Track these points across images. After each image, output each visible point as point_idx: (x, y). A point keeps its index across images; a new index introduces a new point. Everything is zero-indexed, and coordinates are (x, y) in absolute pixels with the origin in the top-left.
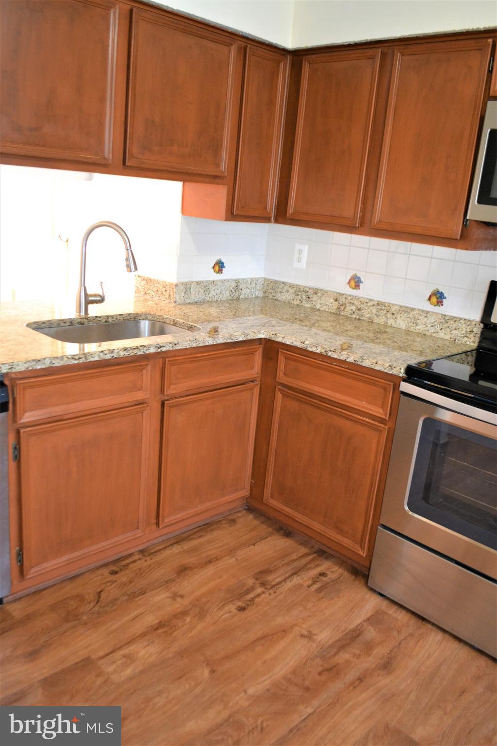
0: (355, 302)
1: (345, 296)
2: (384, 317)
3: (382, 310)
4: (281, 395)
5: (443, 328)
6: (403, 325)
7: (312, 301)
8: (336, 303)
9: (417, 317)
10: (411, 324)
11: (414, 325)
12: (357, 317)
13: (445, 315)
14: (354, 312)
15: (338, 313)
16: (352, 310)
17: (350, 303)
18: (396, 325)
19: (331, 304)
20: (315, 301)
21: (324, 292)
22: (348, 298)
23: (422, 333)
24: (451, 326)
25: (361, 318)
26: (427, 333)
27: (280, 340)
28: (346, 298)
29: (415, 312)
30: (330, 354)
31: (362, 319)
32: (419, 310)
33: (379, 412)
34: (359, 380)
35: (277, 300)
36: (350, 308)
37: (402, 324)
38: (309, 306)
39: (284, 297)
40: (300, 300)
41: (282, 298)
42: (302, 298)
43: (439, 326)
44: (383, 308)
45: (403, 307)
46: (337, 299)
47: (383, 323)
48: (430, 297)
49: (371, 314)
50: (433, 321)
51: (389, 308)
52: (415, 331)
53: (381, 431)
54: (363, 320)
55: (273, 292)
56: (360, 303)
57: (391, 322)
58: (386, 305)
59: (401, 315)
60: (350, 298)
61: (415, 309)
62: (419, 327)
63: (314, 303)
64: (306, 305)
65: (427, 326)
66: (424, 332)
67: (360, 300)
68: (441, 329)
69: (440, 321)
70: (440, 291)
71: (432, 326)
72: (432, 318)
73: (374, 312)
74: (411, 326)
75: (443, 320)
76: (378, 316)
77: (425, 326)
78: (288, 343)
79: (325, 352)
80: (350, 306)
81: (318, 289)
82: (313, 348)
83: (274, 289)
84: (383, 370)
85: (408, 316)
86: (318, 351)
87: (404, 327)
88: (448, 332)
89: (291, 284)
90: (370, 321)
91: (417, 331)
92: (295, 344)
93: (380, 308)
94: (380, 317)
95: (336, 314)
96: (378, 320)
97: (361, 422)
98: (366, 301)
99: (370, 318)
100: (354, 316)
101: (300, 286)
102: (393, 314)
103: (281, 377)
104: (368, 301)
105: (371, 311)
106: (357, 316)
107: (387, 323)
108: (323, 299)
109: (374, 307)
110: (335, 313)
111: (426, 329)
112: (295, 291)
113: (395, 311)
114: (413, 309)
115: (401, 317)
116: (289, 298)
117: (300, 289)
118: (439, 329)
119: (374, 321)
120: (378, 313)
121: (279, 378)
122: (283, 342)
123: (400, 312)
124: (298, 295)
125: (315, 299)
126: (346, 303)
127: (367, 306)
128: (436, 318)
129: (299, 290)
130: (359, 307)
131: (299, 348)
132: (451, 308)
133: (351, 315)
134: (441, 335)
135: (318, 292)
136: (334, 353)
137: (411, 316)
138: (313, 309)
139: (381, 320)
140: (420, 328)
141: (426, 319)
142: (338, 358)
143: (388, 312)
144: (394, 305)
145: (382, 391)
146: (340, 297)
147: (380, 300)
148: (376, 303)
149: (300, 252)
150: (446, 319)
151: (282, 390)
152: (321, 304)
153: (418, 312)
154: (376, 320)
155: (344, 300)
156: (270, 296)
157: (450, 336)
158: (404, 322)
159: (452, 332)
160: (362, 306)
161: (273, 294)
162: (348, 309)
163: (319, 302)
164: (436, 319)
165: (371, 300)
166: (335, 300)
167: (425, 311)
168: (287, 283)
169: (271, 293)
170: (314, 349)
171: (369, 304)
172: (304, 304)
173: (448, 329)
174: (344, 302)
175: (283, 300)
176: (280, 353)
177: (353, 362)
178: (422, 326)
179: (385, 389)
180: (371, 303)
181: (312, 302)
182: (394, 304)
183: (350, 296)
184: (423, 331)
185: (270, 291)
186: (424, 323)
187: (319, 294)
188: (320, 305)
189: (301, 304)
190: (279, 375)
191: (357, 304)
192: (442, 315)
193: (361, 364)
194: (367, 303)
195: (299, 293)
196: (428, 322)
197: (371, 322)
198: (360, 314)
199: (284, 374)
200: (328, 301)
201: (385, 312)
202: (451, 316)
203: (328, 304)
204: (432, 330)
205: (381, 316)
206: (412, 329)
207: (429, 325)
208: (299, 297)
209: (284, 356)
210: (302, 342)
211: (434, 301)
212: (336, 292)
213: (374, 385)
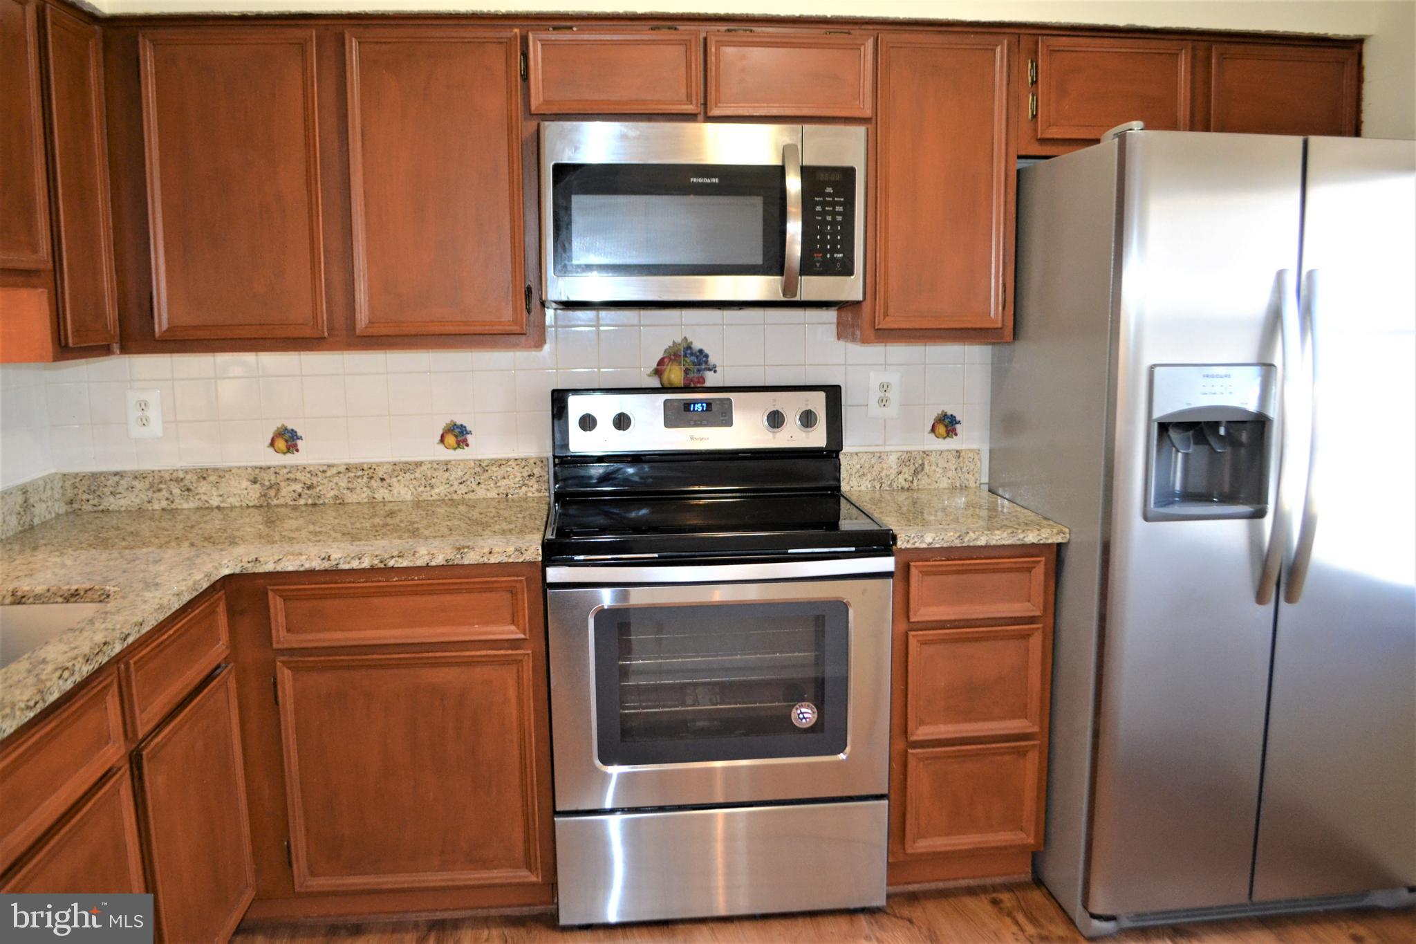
0: (298, 475)
1: (272, 470)
2: (365, 489)
3: (358, 477)
4: (290, 672)
5: (481, 481)
6: (406, 494)
7: (197, 494)
8: (257, 486)
9: (429, 475)
10: (422, 489)
11: (428, 488)
12: (310, 501)
13: (480, 461)
14: (300, 495)
15: (265, 504)
16: (294, 491)
17: (288, 479)
18: (393, 496)
19: (245, 492)
20: (205, 494)
21: (222, 473)
22: (281, 473)
23: (446, 498)
24: (495, 475)
25: (317, 502)
26: (455, 497)
27: (270, 567)
28: (276, 473)
29: (424, 468)
30: (391, 563)
31: (321, 502)
32: (431, 462)
33: (510, 632)
34: (458, 591)
35: (106, 511)
36: (287, 491)
37: (403, 492)
38: (191, 505)
39: (123, 502)
40: (167, 499)
41: (121, 504)
42: (171, 493)
43: (473, 480)
44: (360, 473)
45: (399, 463)
46: (255, 478)
47: (366, 500)
48: (442, 436)
49: (339, 490)
50: (460, 474)
51: (372, 471)
52: (431, 499)
53: (521, 661)
54: (324, 504)
55: (91, 497)
56: (309, 475)
57: (381, 494)
58: (365, 467)
59: (399, 478)
60: (285, 471)
61: (422, 462)
62: (437, 491)
63: (204, 497)
64: (185, 506)
65: (452, 485)
66: (450, 497)
67: (308, 469)
68: (479, 483)
69: (473, 471)
70: (459, 423)
71: (461, 483)
72: (459, 470)
73: (343, 484)
74: (422, 492)
75: (478, 469)
76: (351, 490)
77: (447, 486)
78: (291, 569)
79: (382, 562)
80: (289, 485)
81: (207, 470)
82: (353, 561)
83: (94, 491)
84: (505, 560)
85: (413, 476)
86: (366, 564)
87: (409, 497)
88: (492, 485)
89: (137, 471)
90: (338, 502)
91: (436, 497)
92: (307, 566)
93: (353, 475)
94: (358, 491)
95: (261, 506)
96: (355, 496)
97: (479, 659)
98: (321, 470)
99: (336, 497)
100: (302, 502)
101: (160, 471)
102: (382, 480)
103: (282, 637)
104: (325, 468)
105: (337, 484)
106: (307, 500)
107: (374, 498)
108: (222, 485)
109: (341, 475)
110: (258, 505)
111: (452, 489)
112: (152, 486)
113: (385, 473)
114: (419, 464)
115: (399, 481)
116: (138, 501)
117: (162, 477)
118: (474, 486)
119: (346, 501)
120: (350, 486)
121: (278, 642)
122: (279, 569)
123: (396, 474)
124: (160, 490)
125: (204, 488)
126: (278, 481)
127: (326, 477)
128: (464, 468)
129: (156, 482)
130: (309, 483)
131: (319, 571)
132: (482, 448)
133: (295, 500)
134: (481, 493)
135: (209, 475)
136: (400, 560)
137: (417, 475)
138: (205, 509)
139: (362, 496)
140: (440, 490)
141: (447, 474)
142: (411, 565)
143: (371, 478)
144: (379, 464)
145: (509, 595)
146: (263, 474)
147: (348, 461)
148: (342, 469)
149: (143, 406)
150: (482, 467)
151: (290, 662)
152: (221, 496)
153: (429, 466)
154: (351, 498)
155: (273, 478)
156: (87, 507)
157: (496, 491)
158: (406, 489)
159: (498, 484)
160: (314, 480)
161: (96, 502)
162: (284, 492)
163: (215, 494)
164: (466, 470)
165: (329, 466)
166: (251, 481)
167: (442, 461)
168: (125, 472)
169: (88, 501)
170: (355, 564)
171: (328, 474)
172: (181, 504)
173: (490, 482)
174: (272, 482)
175: (123, 509)
176: (270, 594)
177: (445, 563)
178: (442, 488)
179: (512, 591)
180: (334, 471)
181: (197, 497)
182: (381, 463)
183: (285, 467)
184: (446, 496)
185: (85, 496)
186: (444, 481)
187: (213, 478)
188: (220, 499)
189: (173, 506)
190: (278, 636)
191: (303, 478)
192: (475, 460)
193: (460, 562)
194: (324, 472)
195: (163, 486)
196: (451, 479)
197: (340, 503)
198: (314, 494)
199: (288, 630)
200: (236, 487)
201: (365, 479)
202: (491, 460)
203: (239, 492)
204: (463, 489)
205: (359, 488)
206: (425, 496)
207: (456, 483)
208: (165, 493)
209: (280, 596)
210: (323, 559)
211: (450, 442)
212: (251, 467)
213: (491, 590)
